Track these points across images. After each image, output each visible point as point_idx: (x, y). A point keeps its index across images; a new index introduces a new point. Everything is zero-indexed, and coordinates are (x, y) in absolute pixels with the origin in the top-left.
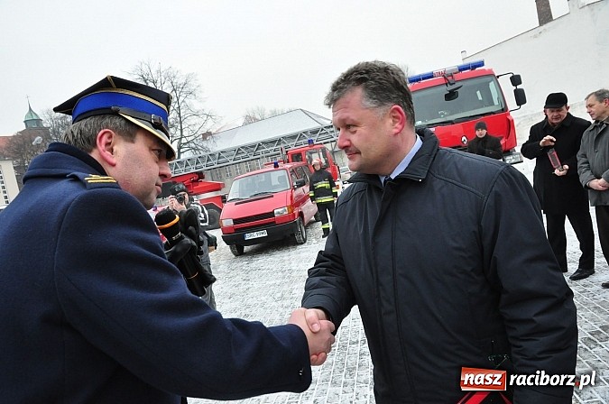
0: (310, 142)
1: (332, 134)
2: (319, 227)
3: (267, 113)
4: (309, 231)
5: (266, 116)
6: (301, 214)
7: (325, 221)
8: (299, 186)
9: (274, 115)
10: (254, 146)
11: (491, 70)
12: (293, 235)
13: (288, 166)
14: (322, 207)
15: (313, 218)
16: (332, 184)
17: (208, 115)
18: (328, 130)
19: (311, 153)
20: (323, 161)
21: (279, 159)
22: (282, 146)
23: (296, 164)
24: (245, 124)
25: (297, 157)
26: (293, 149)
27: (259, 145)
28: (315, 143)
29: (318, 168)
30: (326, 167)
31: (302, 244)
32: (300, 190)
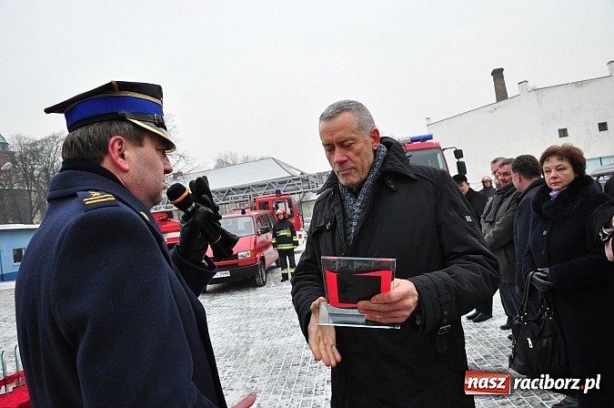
0: (278, 192)
1: (299, 186)
2: (279, 272)
3: (240, 159)
4: (270, 275)
5: (238, 161)
6: (263, 259)
7: (284, 266)
8: (263, 233)
9: (246, 161)
10: (224, 192)
11: (438, 144)
12: (254, 278)
13: (255, 213)
14: (283, 254)
15: (274, 264)
16: (294, 234)
17: (181, 156)
18: (295, 182)
19: (278, 202)
20: (288, 211)
21: (246, 205)
22: (251, 193)
23: (262, 212)
24: (216, 168)
25: (264, 205)
26: (261, 197)
27: (229, 191)
28: (282, 193)
29: (281, 217)
30: (290, 217)
31: (261, 286)
32: (263, 237)
